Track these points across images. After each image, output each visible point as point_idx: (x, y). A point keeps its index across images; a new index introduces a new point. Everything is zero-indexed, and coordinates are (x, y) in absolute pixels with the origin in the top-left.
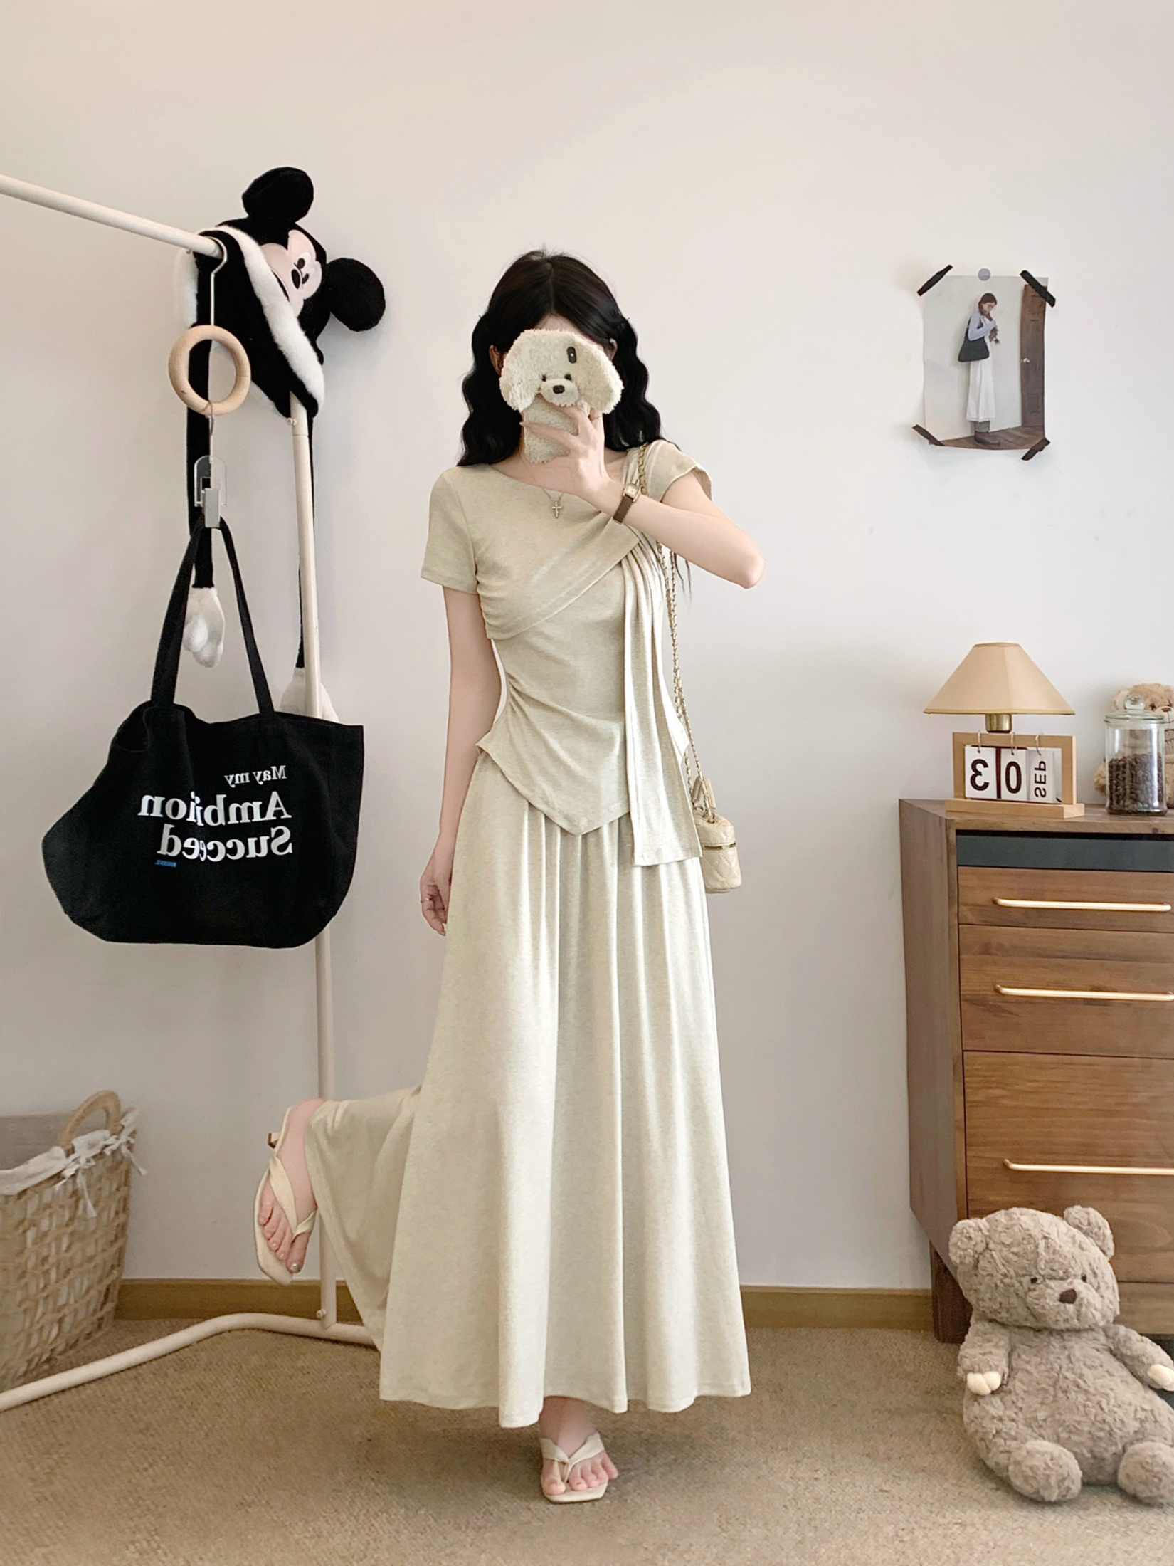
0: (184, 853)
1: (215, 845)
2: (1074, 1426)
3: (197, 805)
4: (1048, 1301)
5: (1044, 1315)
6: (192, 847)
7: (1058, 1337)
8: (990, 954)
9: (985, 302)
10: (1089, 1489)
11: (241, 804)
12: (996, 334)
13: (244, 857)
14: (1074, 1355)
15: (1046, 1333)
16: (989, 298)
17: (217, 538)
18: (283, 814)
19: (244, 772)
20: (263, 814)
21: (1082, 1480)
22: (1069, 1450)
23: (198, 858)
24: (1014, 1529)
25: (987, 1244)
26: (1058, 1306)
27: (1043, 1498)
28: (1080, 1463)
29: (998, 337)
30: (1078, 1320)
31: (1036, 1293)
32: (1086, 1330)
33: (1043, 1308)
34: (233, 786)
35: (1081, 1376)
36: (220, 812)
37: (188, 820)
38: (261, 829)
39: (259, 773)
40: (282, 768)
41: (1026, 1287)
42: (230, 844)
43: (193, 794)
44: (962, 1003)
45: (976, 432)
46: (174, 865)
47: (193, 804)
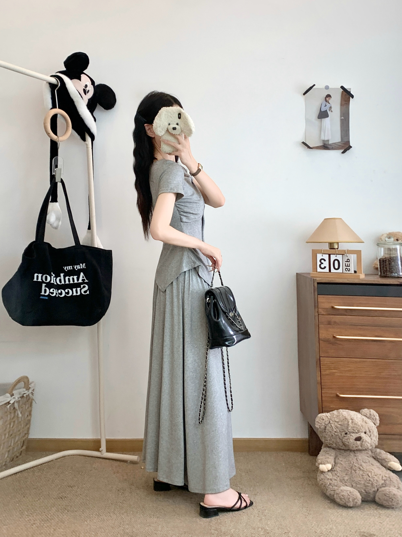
0: (50, 294)
1: (61, 291)
2: (358, 482)
3: (54, 277)
4: (350, 440)
5: (349, 445)
6: (53, 292)
7: (353, 452)
8: (331, 325)
9: (327, 97)
10: (363, 503)
11: (70, 277)
12: (331, 109)
13: (72, 295)
14: (359, 459)
15: (349, 451)
16: (329, 96)
17: (60, 185)
18: (85, 280)
19: (70, 266)
20: (78, 280)
21: (361, 499)
22: (357, 490)
23: (56, 295)
24: (338, 515)
25: (330, 422)
26: (354, 442)
27: (347, 505)
28: (360, 494)
29: (332, 110)
30: (361, 446)
31: (346, 438)
32: (364, 450)
33: (348, 443)
34: (67, 271)
35: (361, 465)
36: (62, 279)
37: (51, 282)
38: (78, 285)
39: (76, 266)
40: (84, 264)
41: (343, 436)
42: (66, 291)
43: (52, 273)
44: (320, 341)
45: (324, 144)
46: (47, 298)
47: (52, 277)
